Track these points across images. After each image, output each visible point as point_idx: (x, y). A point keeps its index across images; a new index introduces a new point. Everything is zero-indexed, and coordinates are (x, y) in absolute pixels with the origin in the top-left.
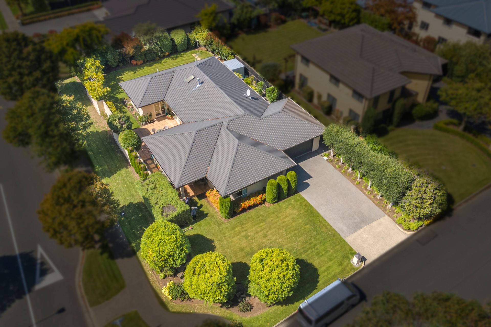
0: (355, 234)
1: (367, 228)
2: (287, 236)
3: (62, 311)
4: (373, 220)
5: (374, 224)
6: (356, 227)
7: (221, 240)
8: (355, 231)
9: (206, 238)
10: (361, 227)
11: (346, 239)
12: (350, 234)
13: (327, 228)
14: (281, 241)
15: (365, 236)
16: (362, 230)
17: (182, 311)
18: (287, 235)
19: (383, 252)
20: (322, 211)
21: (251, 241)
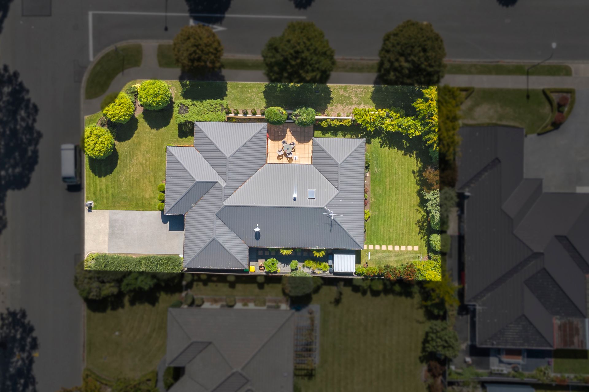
0: (108, 220)
1: (107, 231)
2: (131, 177)
3: (166, 29)
4: (110, 240)
5: (107, 239)
6: (112, 225)
7: (155, 135)
8: (110, 222)
9: (162, 128)
10: (110, 228)
11: (108, 211)
12: (110, 217)
13: (122, 206)
14: (131, 170)
15: (102, 225)
16: (108, 227)
17: (123, 89)
18: (133, 177)
19: (86, 227)
20: (137, 214)
21: (143, 153)
